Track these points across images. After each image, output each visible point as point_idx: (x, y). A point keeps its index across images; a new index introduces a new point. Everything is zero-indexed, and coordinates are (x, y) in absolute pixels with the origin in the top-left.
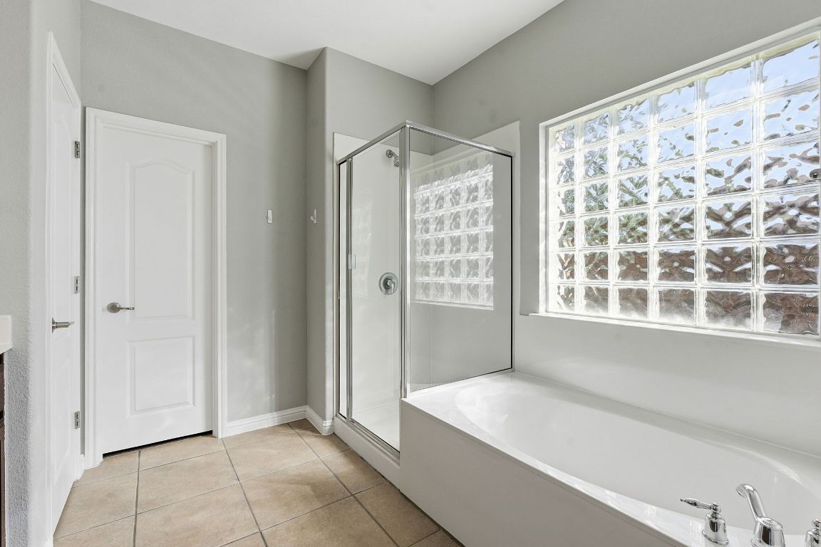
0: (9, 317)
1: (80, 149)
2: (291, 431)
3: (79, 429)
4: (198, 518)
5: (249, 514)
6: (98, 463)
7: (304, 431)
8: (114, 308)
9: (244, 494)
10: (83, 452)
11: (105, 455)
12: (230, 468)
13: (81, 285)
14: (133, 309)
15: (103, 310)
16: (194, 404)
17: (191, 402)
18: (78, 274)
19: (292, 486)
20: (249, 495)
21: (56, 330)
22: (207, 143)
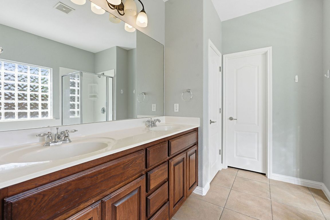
0: (199, 118)
1: (221, 69)
2: (309, 192)
3: (221, 155)
4: (250, 203)
5: (270, 215)
6: (226, 168)
7: (317, 196)
8: (231, 119)
9: (271, 205)
10: (222, 163)
11: (228, 167)
12: (269, 192)
13: (222, 111)
14: (237, 119)
15: (228, 119)
16: (258, 160)
17: (257, 159)
18: (221, 107)
19: (298, 217)
20: (274, 207)
21: (212, 123)
22: (264, 53)
